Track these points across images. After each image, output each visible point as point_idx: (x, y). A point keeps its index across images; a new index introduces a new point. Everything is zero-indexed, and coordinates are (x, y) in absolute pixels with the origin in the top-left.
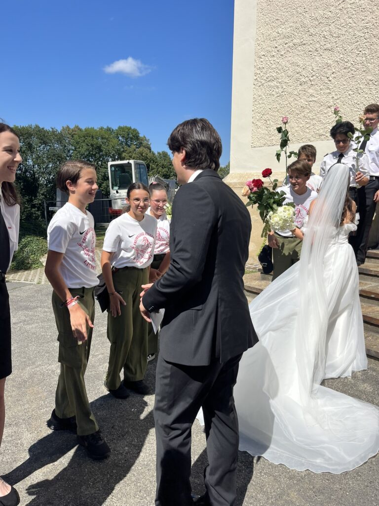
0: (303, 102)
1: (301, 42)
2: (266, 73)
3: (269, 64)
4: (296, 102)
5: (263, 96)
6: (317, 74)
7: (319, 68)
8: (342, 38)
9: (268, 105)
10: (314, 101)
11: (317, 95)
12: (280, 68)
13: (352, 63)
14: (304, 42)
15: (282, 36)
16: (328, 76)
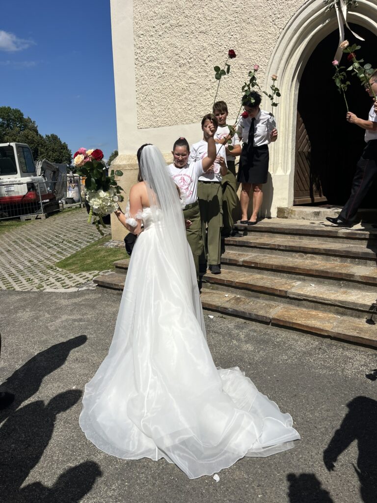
0: (183, 83)
1: (178, 24)
2: (146, 53)
3: (148, 43)
4: (177, 84)
5: (146, 77)
6: (194, 57)
7: (195, 51)
8: (215, 21)
9: (151, 85)
10: (193, 83)
11: (196, 78)
12: (159, 48)
13: (226, 47)
14: (180, 24)
15: (159, 16)
16: (204, 59)
